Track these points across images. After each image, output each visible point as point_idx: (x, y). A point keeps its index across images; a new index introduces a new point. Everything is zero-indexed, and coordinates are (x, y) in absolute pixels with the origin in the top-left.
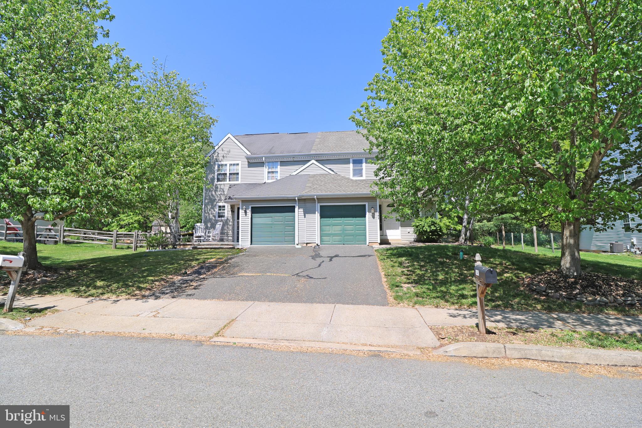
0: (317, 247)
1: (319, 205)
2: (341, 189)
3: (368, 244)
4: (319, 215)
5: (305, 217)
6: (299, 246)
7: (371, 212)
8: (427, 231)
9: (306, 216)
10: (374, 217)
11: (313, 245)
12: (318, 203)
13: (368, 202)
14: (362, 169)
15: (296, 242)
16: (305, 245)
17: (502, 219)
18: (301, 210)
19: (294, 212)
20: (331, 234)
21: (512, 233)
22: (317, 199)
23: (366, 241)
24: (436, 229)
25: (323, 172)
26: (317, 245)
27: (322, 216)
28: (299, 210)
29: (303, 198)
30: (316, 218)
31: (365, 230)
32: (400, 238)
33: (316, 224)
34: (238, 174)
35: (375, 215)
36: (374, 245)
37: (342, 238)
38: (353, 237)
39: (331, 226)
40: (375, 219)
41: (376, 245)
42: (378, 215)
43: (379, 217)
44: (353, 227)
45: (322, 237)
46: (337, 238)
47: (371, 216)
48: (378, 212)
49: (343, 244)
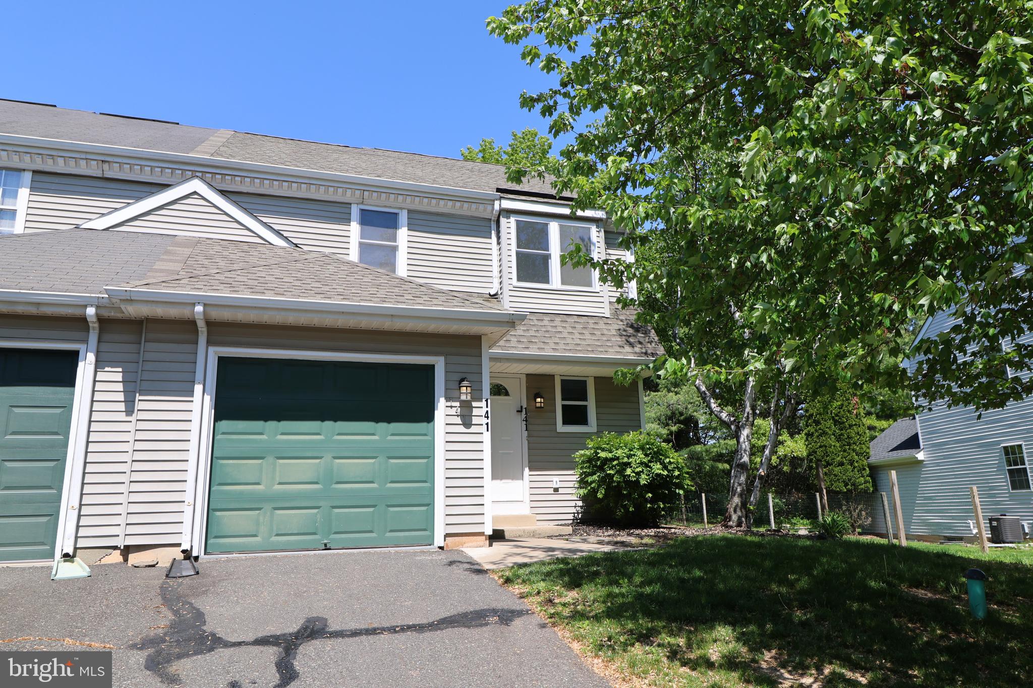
0: (187, 569)
1: (215, 352)
2: (327, 288)
3: (439, 540)
4: (208, 400)
5: (129, 411)
6: (77, 570)
7: (457, 399)
8: (638, 482)
9: (139, 405)
10: (467, 421)
11: (164, 558)
12: (209, 343)
13: (446, 355)
14: (395, 249)
15: (64, 542)
16: (116, 557)
18: (114, 375)
19: (70, 381)
20: (267, 499)
22: (209, 324)
23: (429, 526)
25: (237, 234)
26: (187, 554)
28: (101, 376)
29: (132, 311)
30: (195, 417)
31: (429, 477)
32: (524, 509)
33: (193, 446)
35: (475, 412)
36: (466, 545)
37: (318, 516)
38: (371, 510)
39: (270, 459)
40: (473, 429)
41: (475, 544)
42: (487, 412)
43: (489, 421)
44: (374, 463)
45: (218, 513)
46: (295, 518)
47: (458, 416)
48: (487, 401)
49: (326, 545)
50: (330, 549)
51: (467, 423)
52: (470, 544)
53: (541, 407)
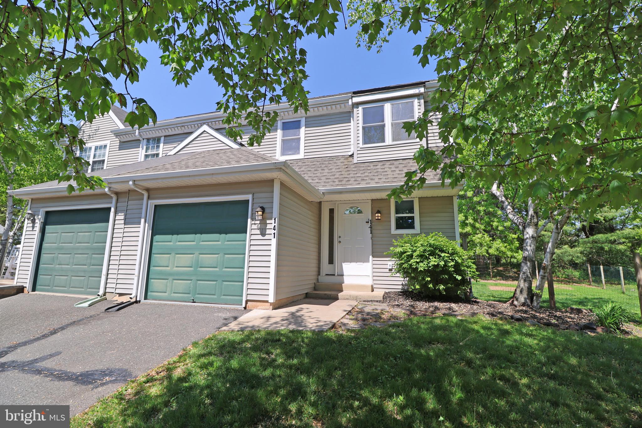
1: (154, 203)
3: (244, 303)
4: (148, 227)
9: (128, 230)
10: (263, 232)
13: (253, 193)
15: (102, 290)
17: (594, 242)
18: (120, 216)
19: (107, 221)
20: (171, 274)
21: (601, 267)
23: (241, 294)
24: (445, 265)
25: (220, 146)
26: (135, 299)
27: (156, 231)
28: (116, 218)
29: (115, 187)
30: (140, 234)
32: (369, 282)
33: (139, 247)
34: (103, 161)
35: (269, 226)
36: (259, 307)
37: (191, 285)
38: (215, 283)
39: (173, 254)
40: (267, 237)
41: (264, 307)
42: (275, 226)
43: (276, 232)
44: (218, 257)
45: (152, 280)
46: (181, 284)
47: (258, 229)
48: (275, 219)
49: (193, 300)
50: (195, 302)
51: (263, 234)
52: (261, 307)
53: (378, 219)
